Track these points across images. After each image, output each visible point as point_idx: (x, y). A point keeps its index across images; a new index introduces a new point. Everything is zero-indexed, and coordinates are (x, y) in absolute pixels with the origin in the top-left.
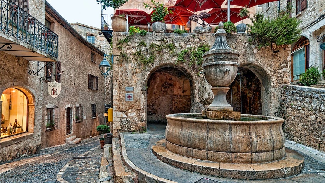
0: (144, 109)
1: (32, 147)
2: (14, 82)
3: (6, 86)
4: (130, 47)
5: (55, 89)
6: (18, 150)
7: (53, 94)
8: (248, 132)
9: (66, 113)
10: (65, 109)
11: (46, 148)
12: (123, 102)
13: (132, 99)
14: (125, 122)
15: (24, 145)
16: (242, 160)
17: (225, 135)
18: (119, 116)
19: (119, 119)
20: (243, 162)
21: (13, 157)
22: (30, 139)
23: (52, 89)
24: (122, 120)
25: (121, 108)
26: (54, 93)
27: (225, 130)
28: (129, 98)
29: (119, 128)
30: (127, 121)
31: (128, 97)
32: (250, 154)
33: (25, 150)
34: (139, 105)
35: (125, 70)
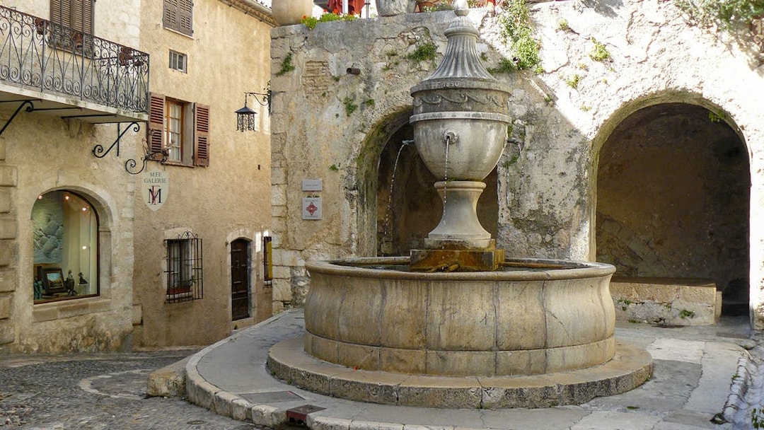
0: (350, 245)
1: (108, 332)
2: (58, 176)
3: (41, 186)
4: (314, 64)
5: (156, 190)
6: (73, 335)
7: (151, 201)
8: (424, 298)
9: (230, 256)
10: (227, 244)
11: (167, 349)
12: (296, 224)
13: (318, 214)
14: (302, 279)
15: (86, 325)
16: (402, 366)
17: (372, 304)
18: (287, 263)
19: (288, 270)
20: (405, 371)
21: (63, 348)
22: (102, 313)
23: (150, 190)
24: (295, 273)
25: (291, 241)
26: (154, 199)
27: (374, 294)
28: (310, 211)
29: (289, 297)
30: (307, 278)
31: (308, 209)
32: (422, 352)
33: (91, 336)
34: (338, 233)
35: (300, 131)
